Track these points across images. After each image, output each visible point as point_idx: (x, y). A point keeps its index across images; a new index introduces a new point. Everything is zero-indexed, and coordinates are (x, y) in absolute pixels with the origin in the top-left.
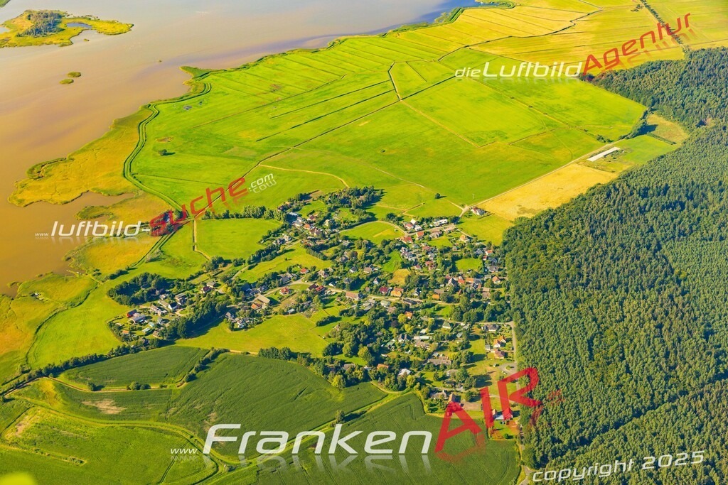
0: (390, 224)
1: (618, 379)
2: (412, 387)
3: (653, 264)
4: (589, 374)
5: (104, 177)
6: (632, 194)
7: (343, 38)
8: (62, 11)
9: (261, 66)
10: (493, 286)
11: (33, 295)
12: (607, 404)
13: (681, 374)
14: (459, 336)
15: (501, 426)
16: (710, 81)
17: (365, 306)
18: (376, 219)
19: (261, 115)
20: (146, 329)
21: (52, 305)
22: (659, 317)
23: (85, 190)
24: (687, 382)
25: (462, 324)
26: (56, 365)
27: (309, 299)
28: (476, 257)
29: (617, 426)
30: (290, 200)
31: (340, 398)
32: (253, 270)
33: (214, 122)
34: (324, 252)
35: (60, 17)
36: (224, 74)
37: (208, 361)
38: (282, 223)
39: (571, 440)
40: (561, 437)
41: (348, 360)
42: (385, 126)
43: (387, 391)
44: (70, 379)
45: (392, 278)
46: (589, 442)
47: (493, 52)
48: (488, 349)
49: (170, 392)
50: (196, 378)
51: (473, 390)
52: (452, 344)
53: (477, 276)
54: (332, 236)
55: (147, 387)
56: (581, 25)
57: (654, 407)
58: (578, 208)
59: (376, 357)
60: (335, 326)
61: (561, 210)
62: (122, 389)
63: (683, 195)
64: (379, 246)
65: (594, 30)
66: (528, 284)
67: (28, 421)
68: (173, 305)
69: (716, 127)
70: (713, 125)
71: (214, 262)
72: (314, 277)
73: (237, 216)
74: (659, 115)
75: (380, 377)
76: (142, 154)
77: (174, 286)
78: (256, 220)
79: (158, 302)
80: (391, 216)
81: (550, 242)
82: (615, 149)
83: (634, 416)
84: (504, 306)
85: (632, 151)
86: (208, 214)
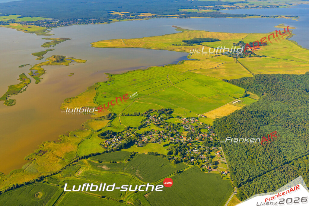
0: (178, 119)
1: (257, 163)
2: (196, 164)
3: (259, 132)
4: (248, 162)
5: (88, 103)
6: (248, 113)
7: (151, 67)
8: (64, 56)
9: (128, 74)
10: (213, 137)
11: (74, 135)
12: (255, 170)
13: (275, 163)
14: (206, 150)
15: (225, 176)
16: (263, 83)
17: (176, 141)
18: (173, 117)
19: (132, 87)
20: (112, 146)
21: (81, 138)
22: (265, 147)
23: (83, 106)
24: (277, 165)
25: (206, 147)
26: (87, 155)
27: (159, 139)
28: (206, 129)
29: (260, 176)
30: (146, 111)
31: (175, 167)
32: (140, 130)
33: (118, 89)
34: (160, 126)
35: (64, 57)
36: (118, 75)
37: (133, 155)
38: (145, 118)
39: (247, 180)
40: (244, 179)
41: (175, 156)
42: (170, 92)
43: (189, 165)
44: (92, 159)
45: (182, 134)
46: (252, 180)
47: (197, 73)
48: (216, 154)
49: (123, 164)
50: (130, 160)
51: (214, 165)
52: (204, 153)
53: (208, 134)
54: (162, 121)
55: (116, 162)
56: (221, 66)
57: (269, 171)
58: (233, 116)
59: (183, 155)
60: (169, 147)
61: (229, 116)
62: (108, 163)
63: (263, 114)
64: (176, 125)
65: (225, 68)
66: (224, 136)
67: (81, 171)
68: (119, 139)
69: (267, 95)
70: (266, 95)
71: (128, 128)
72: (159, 133)
73: (132, 115)
74: (250, 92)
75: (186, 161)
76: (98, 97)
77: (117, 134)
78: (137, 117)
79: (114, 138)
80: (178, 117)
81: (227, 125)
82: (239, 100)
83: (264, 173)
84: (218, 142)
85: (244, 101)
86: (123, 114)
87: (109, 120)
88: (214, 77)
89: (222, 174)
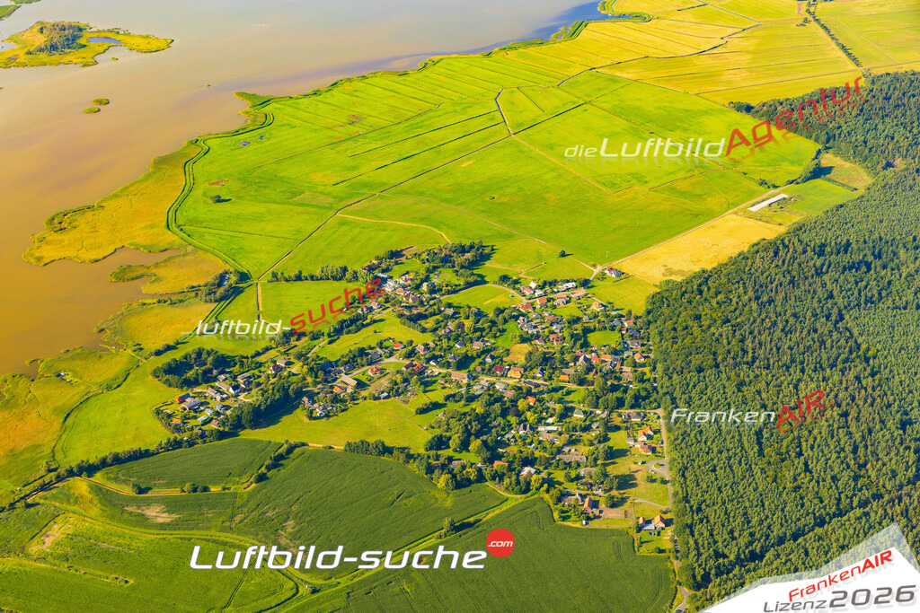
0: (504, 288)
1: (795, 480)
2: (538, 489)
3: (834, 337)
4: (759, 474)
5: (142, 229)
6: (805, 252)
7: (436, 58)
8: (82, 23)
9: (335, 91)
10: (635, 365)
11: (59, 375)
12: (783, 510)
13: (873, 474)
14: (594, 426)
15: (650, 538)
16: (898, 112)
17: (476, 390)
18: (486, 282)
19: (338, 152)
20: (202, 418)
21: (83, 387)
22: (844, 403)
23: (120, 245)
24: (881, 483)
25: (598, 412)
26: (91, 462)
27: (406, 380)
28: (613, 329)
29: (795, 537)
30: (377, 258)
31: (449, 503)
32: (334, 345)
33: (279, 162)
34: (423, 322)
35: (80, 30)
36: (289, 102)
37: (281, 457)
39: (739, 555)
40: (726, 551)
41: (457, 456)
42: (493, 166)
44: (108, 479)
45: (508, 355)
46: (761, 557)
47: (625, 76)
48: (632, 443)
49: (235, 495)
50: (267, 478)
51: (614, 493)
52: (586, 436)
53: (615, 352)
54: (432, 302)
55: (206, 489)
56: (735, 43)
57: (840, 514)
58: (739, 269)
59: (492, 453)
60: (439, 414)
61: (718, 271)
62: (174, 492)
63: (869, 253)
64: (491, 315)
65: (751, 49)
66: (679, 362)
67: (57, 532)
68: (235, 388)
69: (907, 169)
70: (903, 167)
71: (285, 335)
72: (411, 354)
73: (312, 278)
74: (836, 154)
75: (498, 477)
76: (190, 200)
77: (235, 364)
78: (336, 283)
79: (217, 384)
80: (504, 279)
81: (705, 310)
82: (782, 196)
83: (816, 524)
84: (650, 389)
85: (803, 199)
86: (275, 275)
87: (216, 301)
88: (696, 91)
89: (639, 529)
